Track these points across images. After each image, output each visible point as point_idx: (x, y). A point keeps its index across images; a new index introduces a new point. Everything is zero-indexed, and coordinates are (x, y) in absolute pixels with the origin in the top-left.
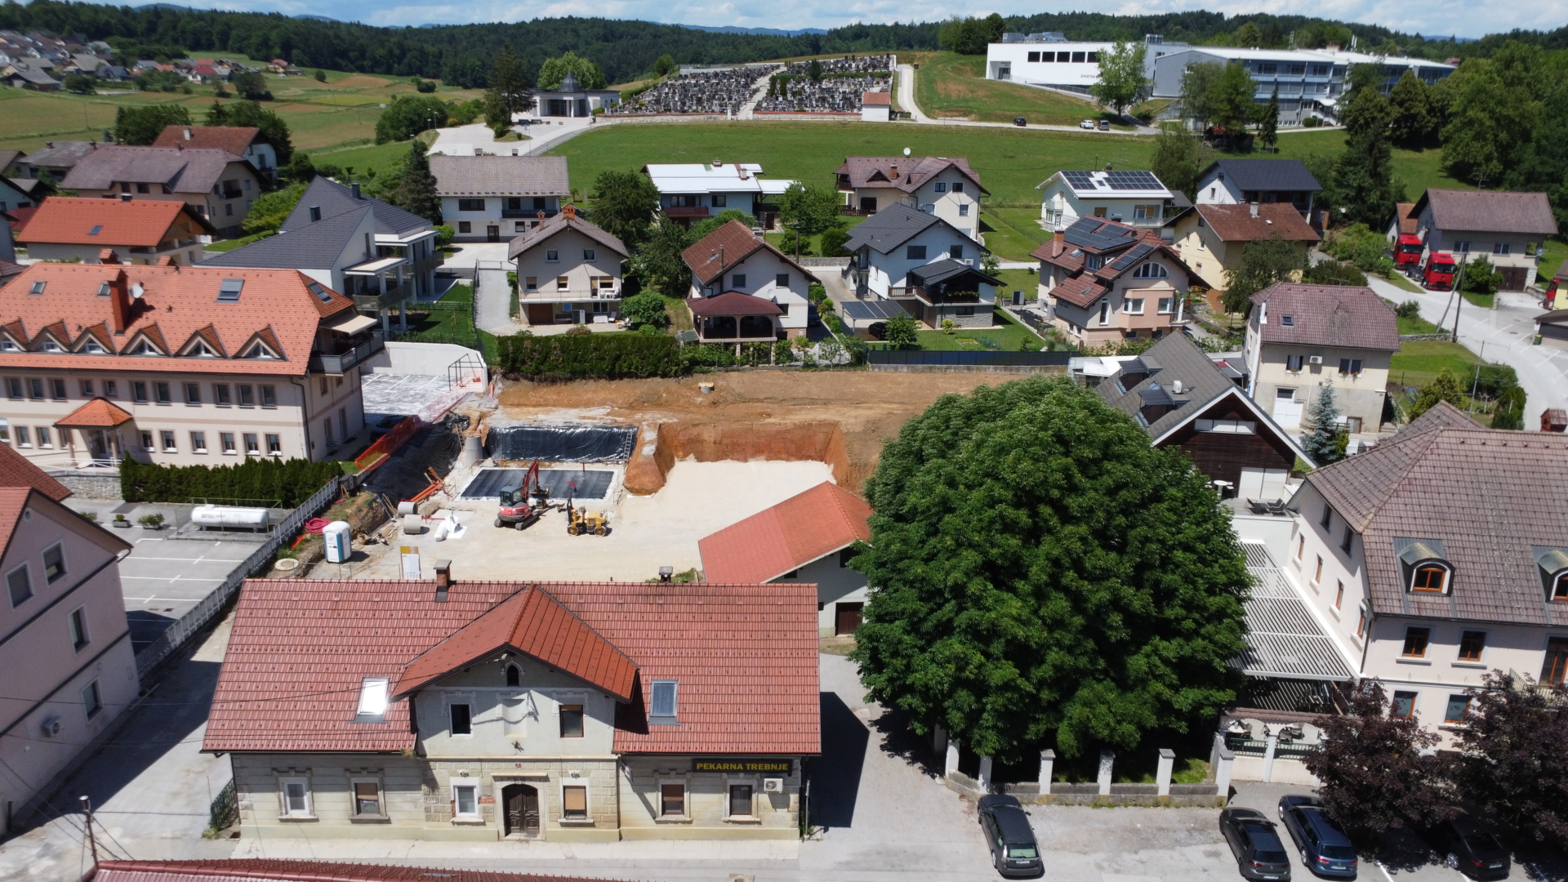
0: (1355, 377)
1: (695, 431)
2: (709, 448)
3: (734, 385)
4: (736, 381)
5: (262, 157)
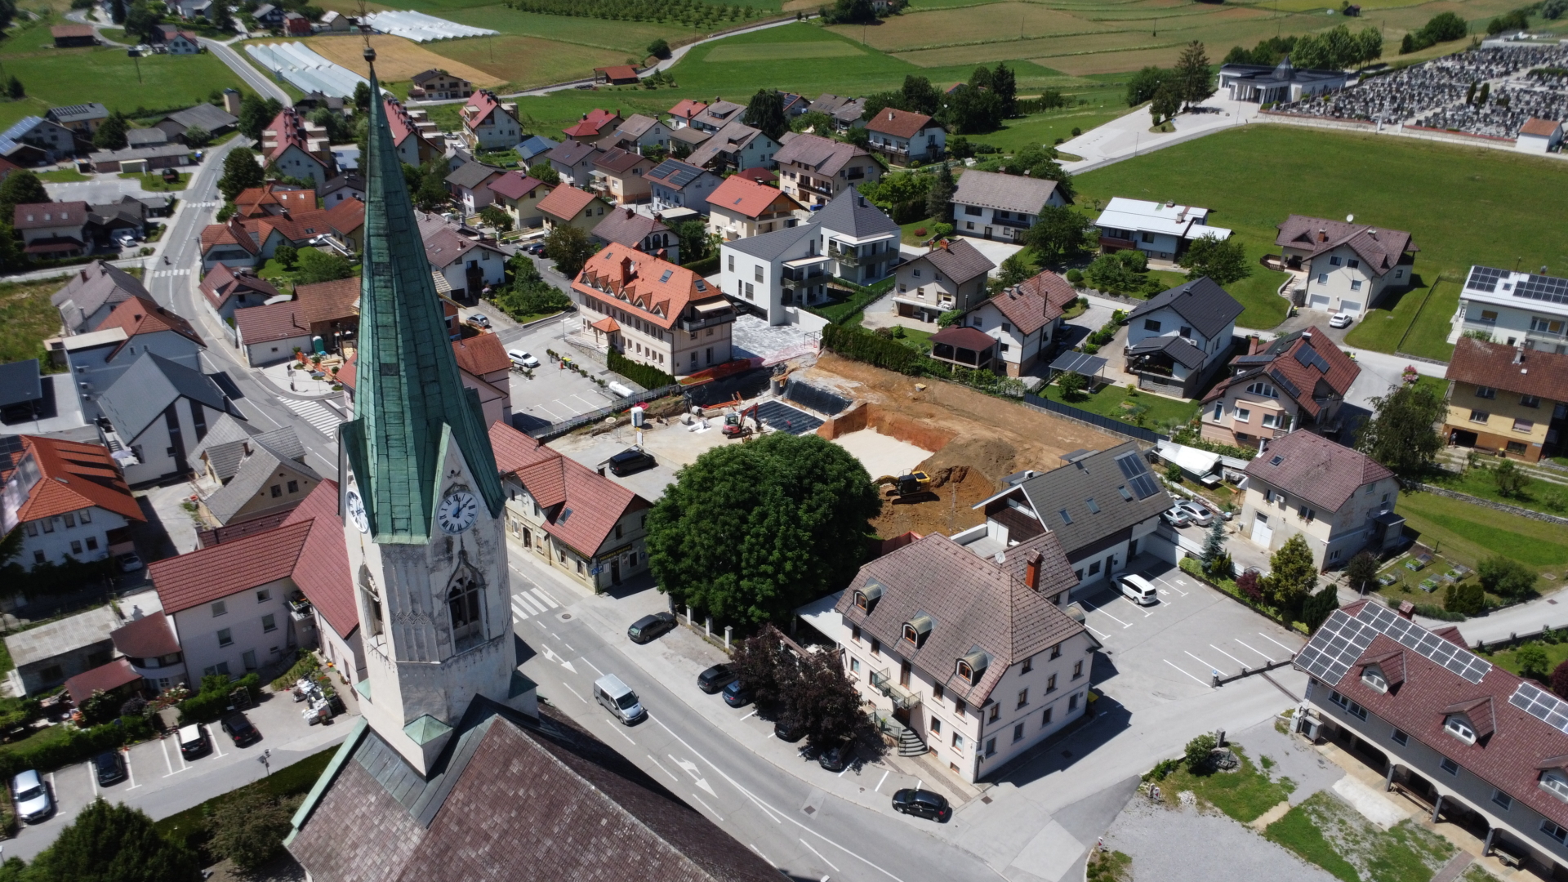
0: (1308, 522)
1: (883, 413)
2: (886, 426)
3: (936, 391)
4: (939, 388)
5: (932, 138)
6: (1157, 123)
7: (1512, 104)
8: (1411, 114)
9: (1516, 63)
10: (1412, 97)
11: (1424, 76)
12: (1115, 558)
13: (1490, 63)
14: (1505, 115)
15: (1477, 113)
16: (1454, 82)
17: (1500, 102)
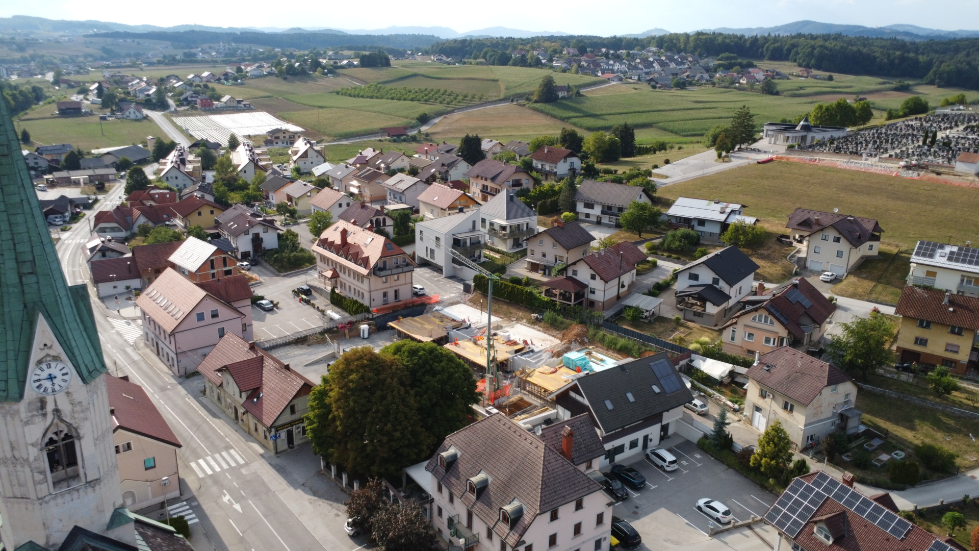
0: (789, 413)
5: (572, 163)
6: (720, 156)
7: (952, 145)
8: (886, 150)
9: (956, 122)
10: (887, 141)
11: (896, 129)
12: (650, 437)
13: (939, 122)
14: (948, 152)
15: (929, 150)
16: (915, 133)
17: (945, 144)
